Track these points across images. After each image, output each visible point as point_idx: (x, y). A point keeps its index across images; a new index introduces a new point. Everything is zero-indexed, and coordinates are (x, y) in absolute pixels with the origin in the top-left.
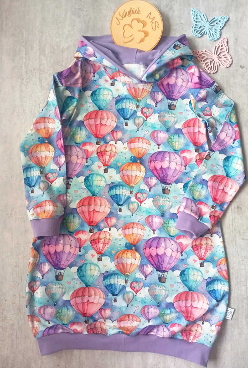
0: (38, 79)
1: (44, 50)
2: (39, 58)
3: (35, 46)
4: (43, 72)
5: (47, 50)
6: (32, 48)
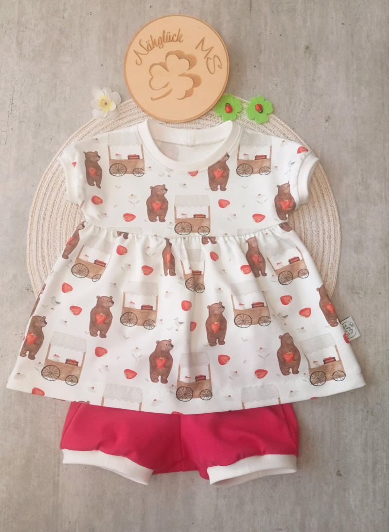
0: (15, 41)
2: (20, 2)
4: (26, 28)
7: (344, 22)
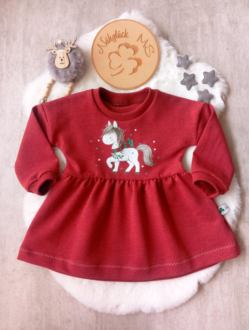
0: (21, 74)
1: (29, 40)
2: (23, 50)
3: (18, 36)
4: (28, 66)
5: (33, 41)
6: (15, 39)
7: (228, 48)
